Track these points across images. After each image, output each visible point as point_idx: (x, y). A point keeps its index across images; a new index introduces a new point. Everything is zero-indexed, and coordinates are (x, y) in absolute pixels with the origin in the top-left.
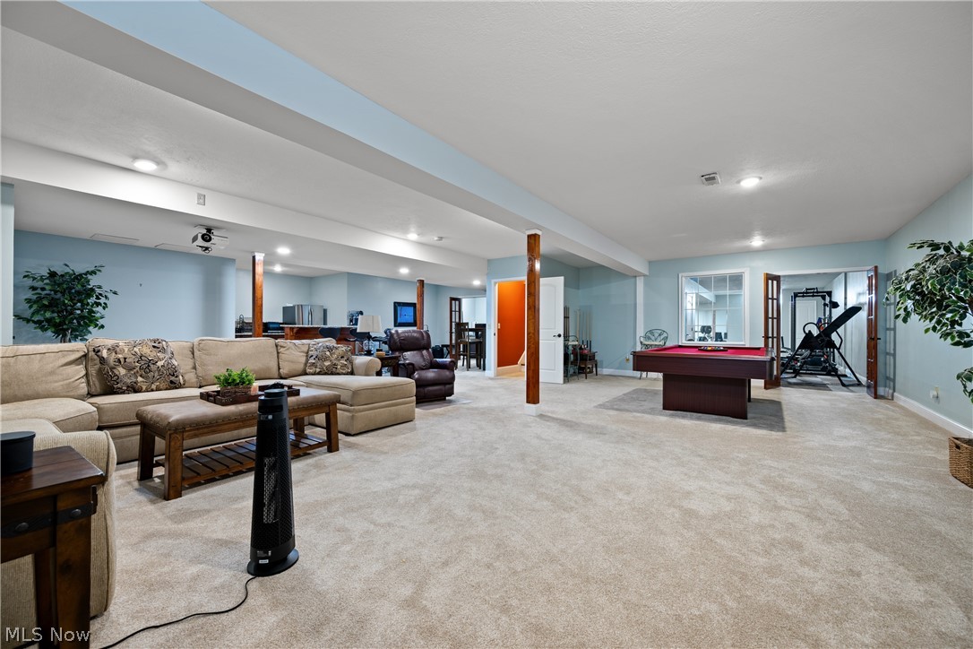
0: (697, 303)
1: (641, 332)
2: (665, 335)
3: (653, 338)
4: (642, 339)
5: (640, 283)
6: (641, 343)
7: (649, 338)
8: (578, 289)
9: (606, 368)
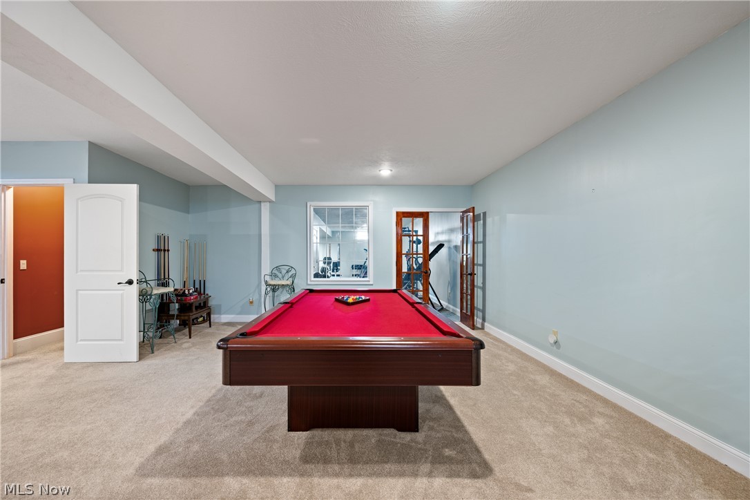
0: (320, 238)
1: (266, 269)
2: (293, 272)
3: (280, 275)
4: (268, 278)
5: (265, 208)
6: (266, 282)
7: (276, 276)
8: (187, 212)
9: (224, 314)
